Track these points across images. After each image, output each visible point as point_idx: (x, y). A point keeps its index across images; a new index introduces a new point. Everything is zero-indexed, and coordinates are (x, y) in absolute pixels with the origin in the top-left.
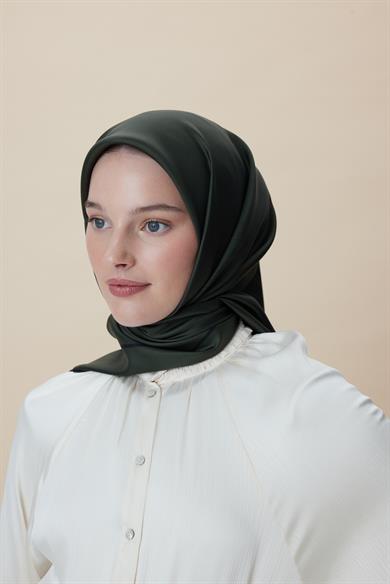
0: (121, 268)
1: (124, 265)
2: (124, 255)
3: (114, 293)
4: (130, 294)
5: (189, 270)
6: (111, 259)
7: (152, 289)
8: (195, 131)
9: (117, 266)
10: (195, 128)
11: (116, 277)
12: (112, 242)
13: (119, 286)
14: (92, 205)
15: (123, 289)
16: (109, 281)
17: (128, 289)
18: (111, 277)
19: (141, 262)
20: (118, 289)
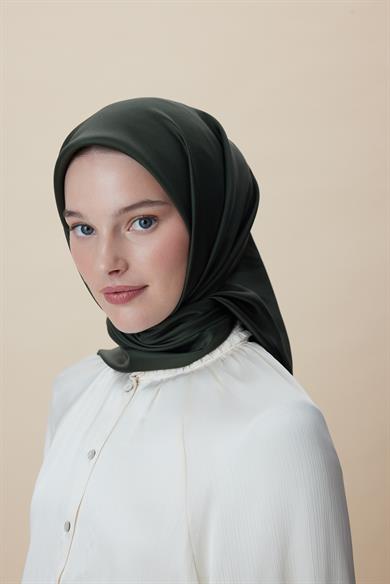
0: (114, 275)
1: (117, 271)
2: (116, 260)
3: (111, 301)
4: (128, 300)
5: (184, 265)
6: (102, 266)
7: (150, 291)
8: (164, 118)
9: (110, 273)
10: (165, 115)
11: (110, 285)
12: (100, 249)
13: (116, 293)
14: (71, 214)
15: (121, 296)
16: (104, 289)
17: (125, 295)
18: (105, 286)
19: (134, 265)
20: (115, 296)
